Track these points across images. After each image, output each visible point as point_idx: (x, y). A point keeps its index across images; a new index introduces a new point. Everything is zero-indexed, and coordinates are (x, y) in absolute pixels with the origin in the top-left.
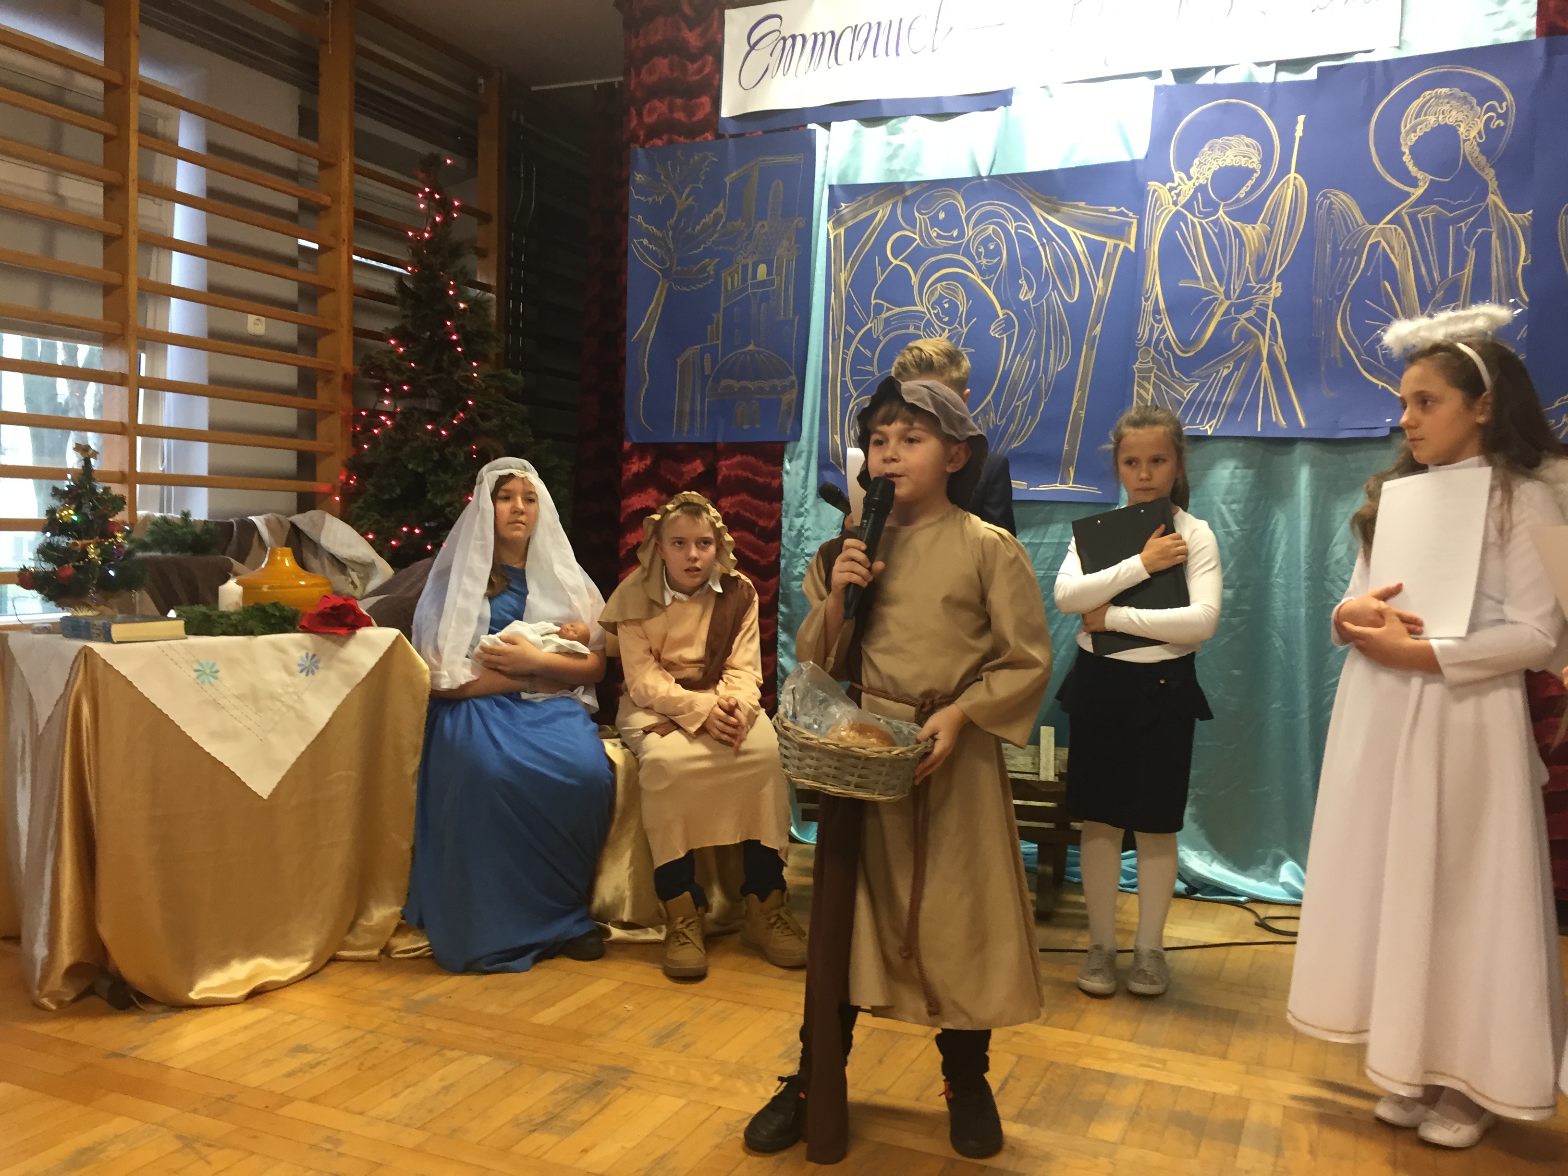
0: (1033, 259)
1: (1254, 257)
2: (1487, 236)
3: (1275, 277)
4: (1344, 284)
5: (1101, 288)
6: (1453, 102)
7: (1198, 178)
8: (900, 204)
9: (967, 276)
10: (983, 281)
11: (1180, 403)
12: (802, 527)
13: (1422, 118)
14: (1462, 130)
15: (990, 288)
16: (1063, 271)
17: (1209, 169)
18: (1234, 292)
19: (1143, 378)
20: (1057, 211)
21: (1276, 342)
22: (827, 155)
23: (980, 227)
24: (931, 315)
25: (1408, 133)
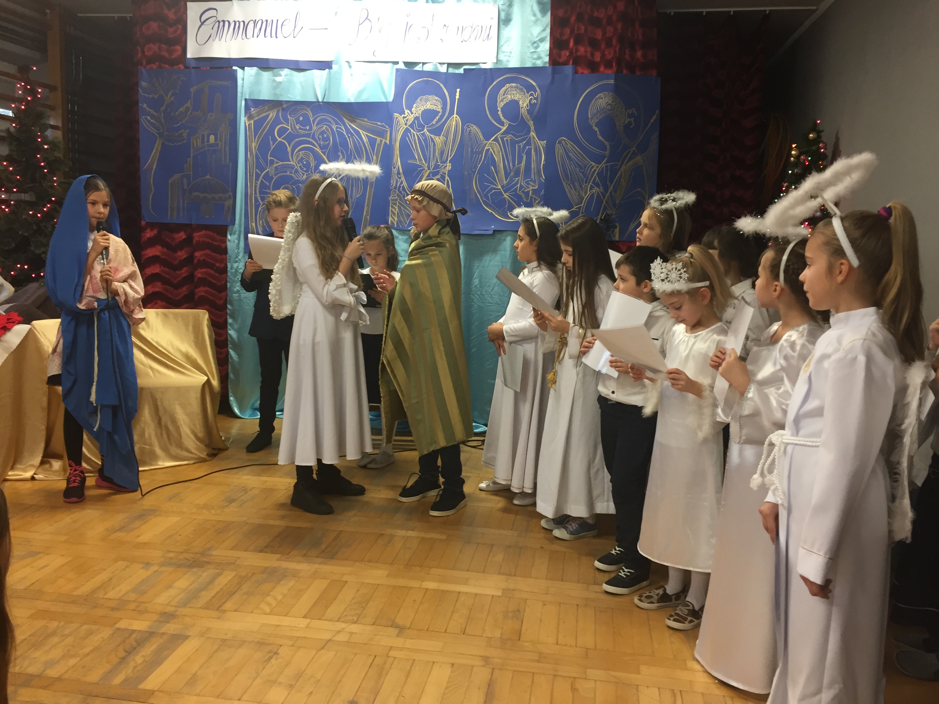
0: (345, 144)
1: (440, 152)
2: (530, 150)
3: (448, 161)
4: (476, 166)
5: (375, 160)
6: (518, 90)
7: (415, 113)
8: (281, 111)
9: (314, 149)
10: (322, 152)
11: (409, 216)
12: (237, 267)
13: (506, 96)
14: (521, 103)
15: (325, 156)
16: (358, 150)
17: (420, 110)
18: (432, 166)
19: (394, 204)
20: (355, 122)
22: (243, 83)
23: (319, 126)
24: (297, 167)
25: (500, 102)
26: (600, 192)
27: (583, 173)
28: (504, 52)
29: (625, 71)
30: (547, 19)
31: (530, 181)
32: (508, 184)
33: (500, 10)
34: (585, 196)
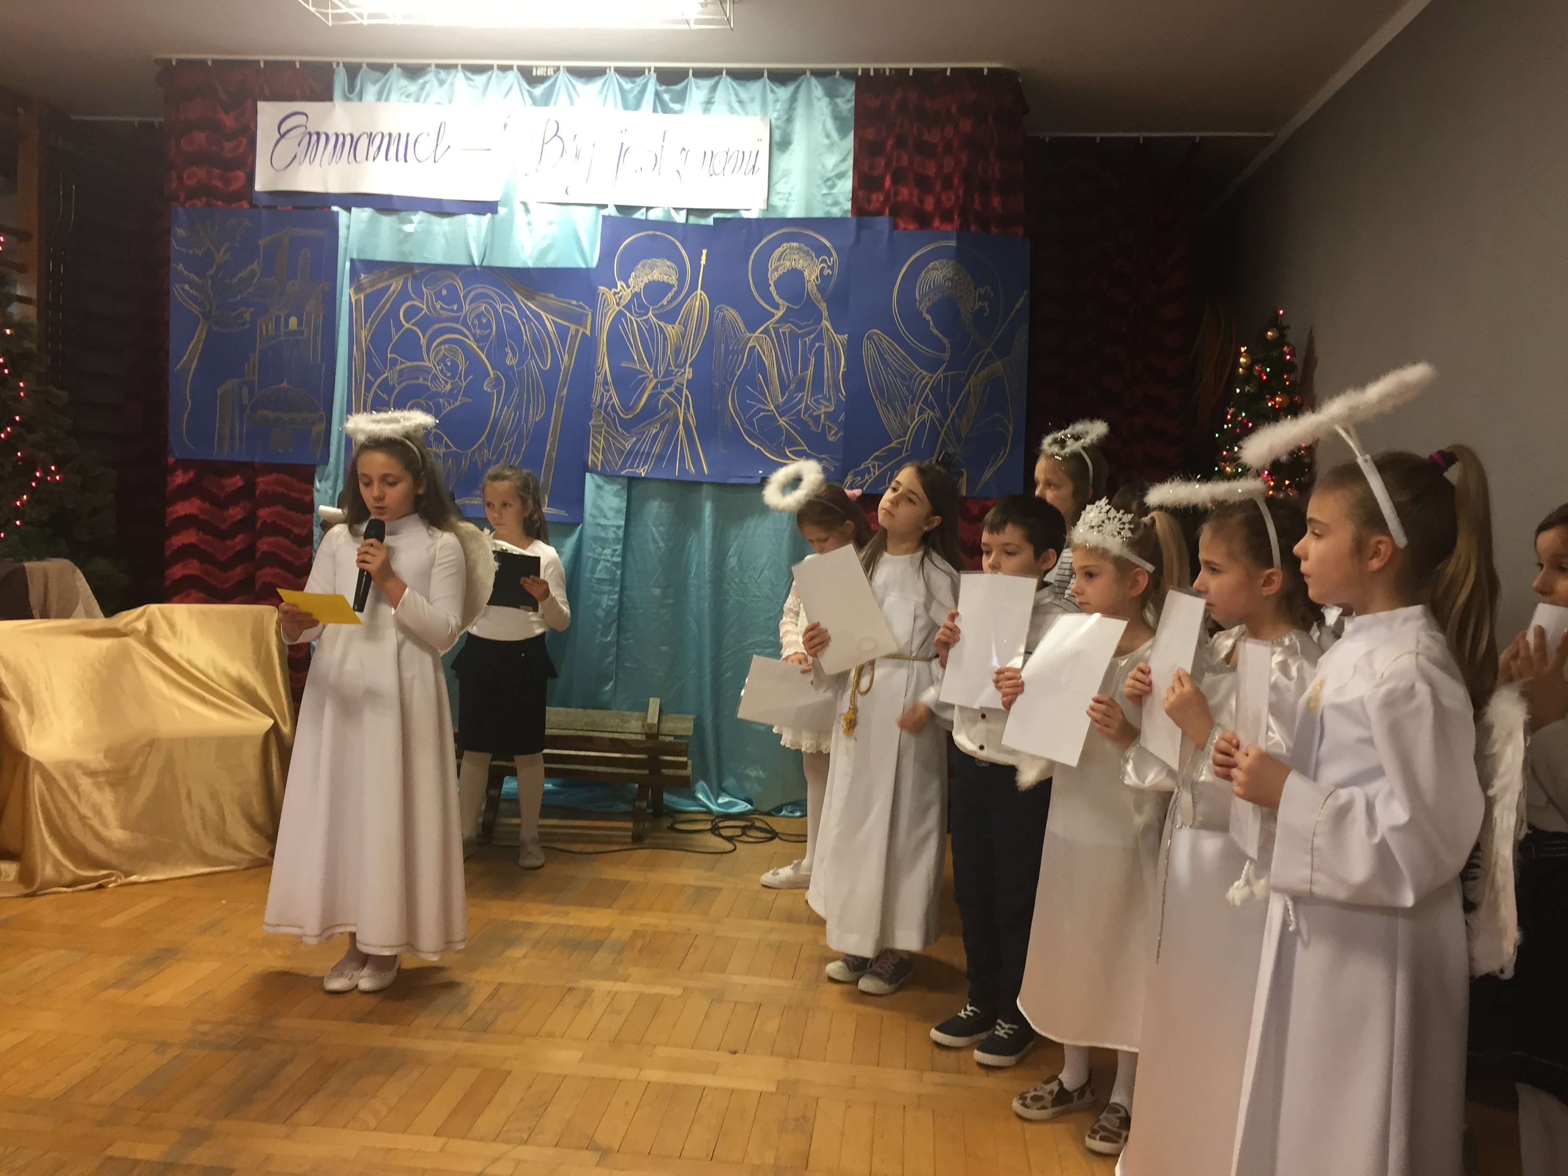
0: (516, 334)
1: (673, 349)
2: (821, 348)
3: (688, 365)
4: (733, 375)
5: (566, 360)
6: (801, 254)
7: (634, 287)
8: (410, 280)
9: (465, 342)
10: (477, 347)
11: (623, 452)
13: (782, 262)
14: (806, 273)
15: (483, 353)
16: (538, 344)
17: (642, 281)
18: (660, 372)
19: (597, 433)
20: (534, 299)
21: (689, 410)
22: (348, 234)
23: (474, 305)
24: (436, 370)
25: (772, 272)
26: (935, 417)
27: (908, 387)
28: (779, 193)
29: (973, 228)
30: (849, 142)
31: (821, 398)
32: (784, 403)
33: (773, 126)
34: (911, 424)
